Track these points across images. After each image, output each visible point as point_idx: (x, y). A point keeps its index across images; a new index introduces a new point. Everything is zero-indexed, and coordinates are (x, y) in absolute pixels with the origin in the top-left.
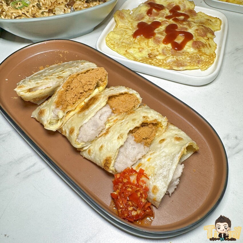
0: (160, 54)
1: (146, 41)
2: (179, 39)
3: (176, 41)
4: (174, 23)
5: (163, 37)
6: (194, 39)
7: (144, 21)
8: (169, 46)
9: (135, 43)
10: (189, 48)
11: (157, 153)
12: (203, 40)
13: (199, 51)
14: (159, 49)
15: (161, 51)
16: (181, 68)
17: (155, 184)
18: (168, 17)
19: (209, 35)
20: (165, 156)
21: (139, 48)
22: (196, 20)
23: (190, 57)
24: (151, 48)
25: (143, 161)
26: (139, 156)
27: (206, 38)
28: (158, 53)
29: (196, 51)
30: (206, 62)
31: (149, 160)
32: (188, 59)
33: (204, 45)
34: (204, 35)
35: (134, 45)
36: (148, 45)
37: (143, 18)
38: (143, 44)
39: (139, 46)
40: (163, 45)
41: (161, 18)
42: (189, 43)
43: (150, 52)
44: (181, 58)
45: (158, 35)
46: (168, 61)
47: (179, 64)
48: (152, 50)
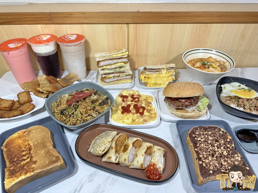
0: (136, 119)
1: (129, 115)
2: (141, 110)
3: (140, 111)
4: (136, 103)
5: (135, 111)
6: (146, 108)
7: (123, 105)
8: (138, 114)
9: (124, 117)
10: (146, 113)
11: (155, 157)
12: (149, 108)
13: (150, 113)
14: (135, 117)
15: (136, 118)
16: (147, 122)
17: (159, 166)
18: (132, 101)
19: (150, 105)
20: (158, 156)
21: (127, 119)
22: (142, 99)
23: (148, 117)
24: (132, 117)
25: (152, 161)
26: (150, 160)
27: (150, 107)
28: (135, 119)
29: (149, 114)
30: (154, 117)
31: (154, 160)
32: (147, 118)
33: (151, 110)
34: (149, 106)
35: (125, 118)
36: (130, 116)
37: (122, 104)
38: (128, 116)
39: (127, 118)
40: (136, 115)
41: (129, 102)
42: (145, 111)
43: (132, 119)
44: (145, 118)
45: (132, 111)
46: (141, 121)
47: (145, 121)
48: (132, 118)
